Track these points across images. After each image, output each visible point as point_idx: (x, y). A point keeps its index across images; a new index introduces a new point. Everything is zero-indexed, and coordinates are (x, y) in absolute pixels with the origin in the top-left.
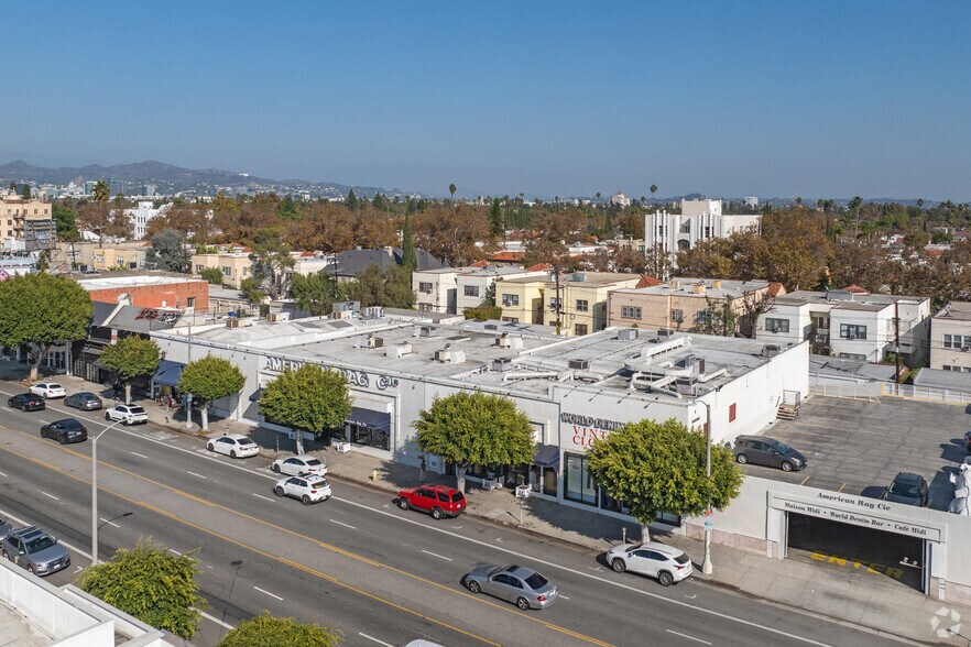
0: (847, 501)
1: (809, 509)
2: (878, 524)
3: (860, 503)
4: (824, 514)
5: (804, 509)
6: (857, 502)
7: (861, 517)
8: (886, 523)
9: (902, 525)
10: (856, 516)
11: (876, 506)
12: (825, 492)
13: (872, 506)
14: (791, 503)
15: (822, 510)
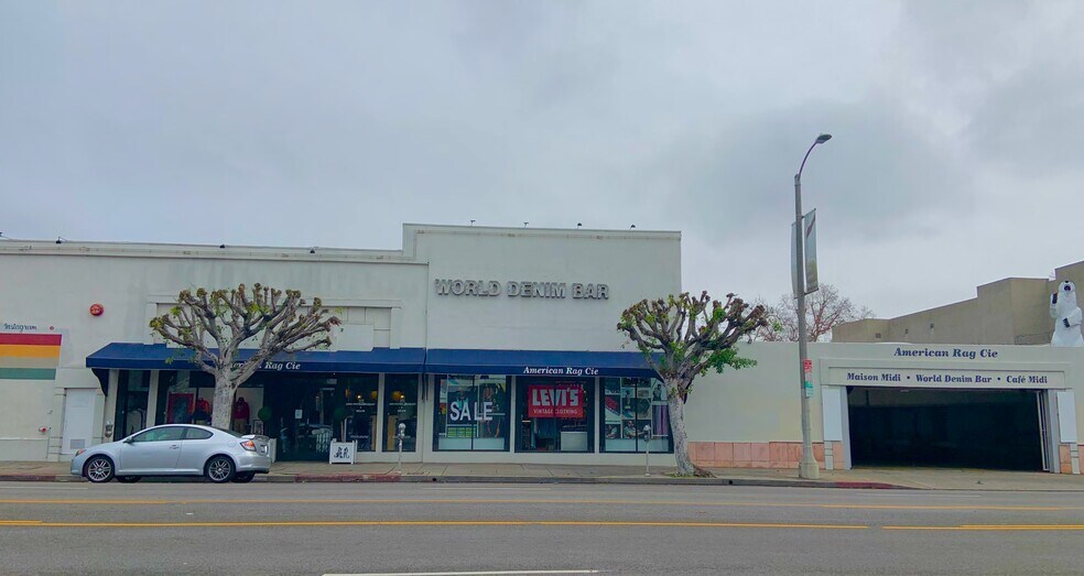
0: (938, 354)
1: (885, 377)
2: (985, 380)
3: (957, 353)
4: (908, 381)
5: (876, 378)
6: (951, 353)
7: (958, 375)
8: (994, 376)
9: (1016, 376)
10: (952, 375)
11: (978, 355)
12: (905, 346)
13: (973, 355)
14: (857, 373)
15: (904, 375)
